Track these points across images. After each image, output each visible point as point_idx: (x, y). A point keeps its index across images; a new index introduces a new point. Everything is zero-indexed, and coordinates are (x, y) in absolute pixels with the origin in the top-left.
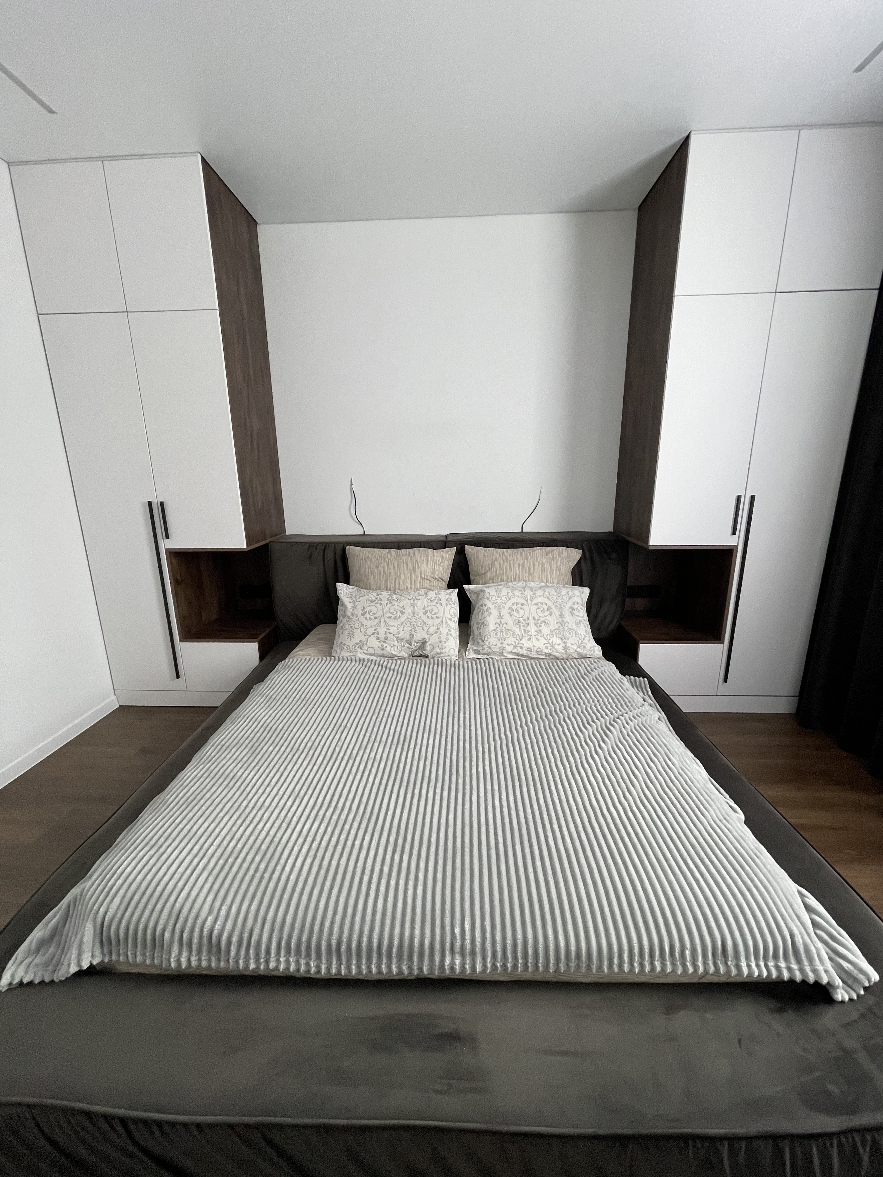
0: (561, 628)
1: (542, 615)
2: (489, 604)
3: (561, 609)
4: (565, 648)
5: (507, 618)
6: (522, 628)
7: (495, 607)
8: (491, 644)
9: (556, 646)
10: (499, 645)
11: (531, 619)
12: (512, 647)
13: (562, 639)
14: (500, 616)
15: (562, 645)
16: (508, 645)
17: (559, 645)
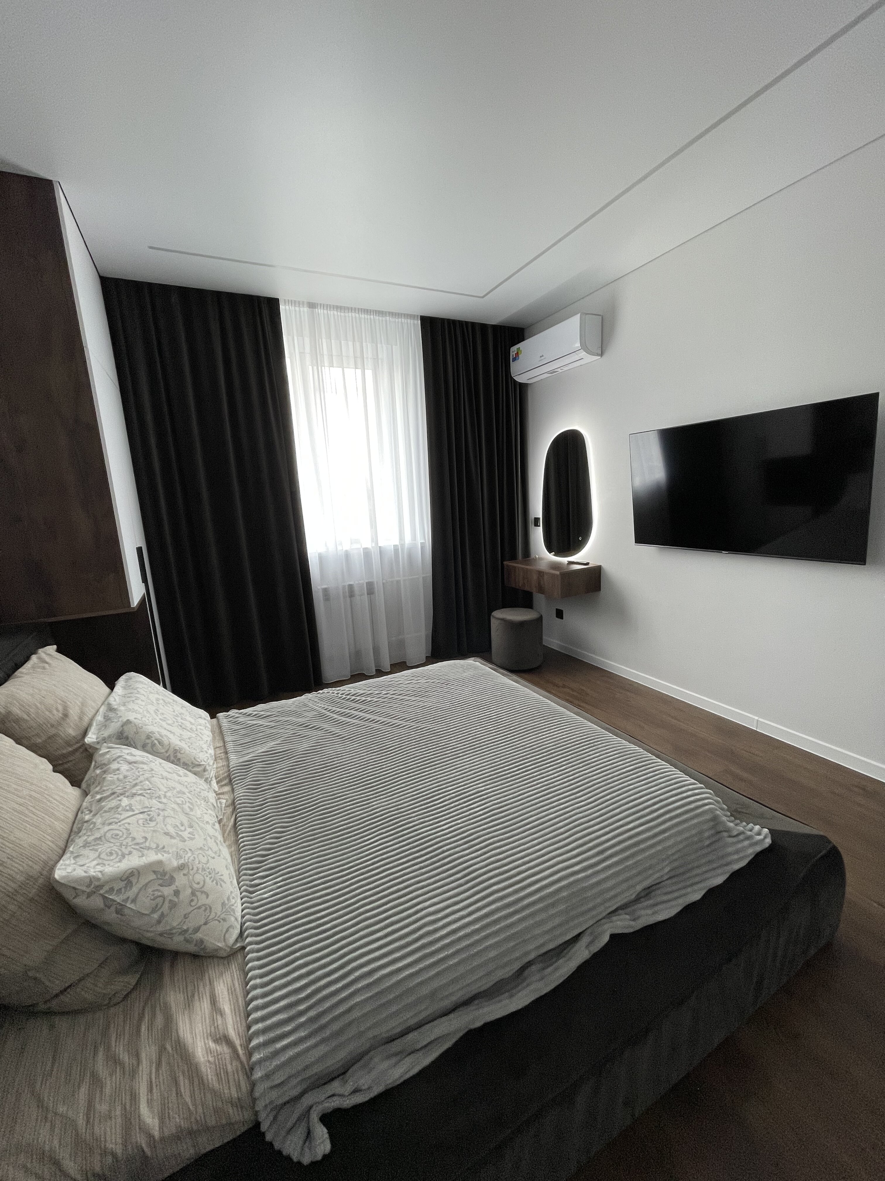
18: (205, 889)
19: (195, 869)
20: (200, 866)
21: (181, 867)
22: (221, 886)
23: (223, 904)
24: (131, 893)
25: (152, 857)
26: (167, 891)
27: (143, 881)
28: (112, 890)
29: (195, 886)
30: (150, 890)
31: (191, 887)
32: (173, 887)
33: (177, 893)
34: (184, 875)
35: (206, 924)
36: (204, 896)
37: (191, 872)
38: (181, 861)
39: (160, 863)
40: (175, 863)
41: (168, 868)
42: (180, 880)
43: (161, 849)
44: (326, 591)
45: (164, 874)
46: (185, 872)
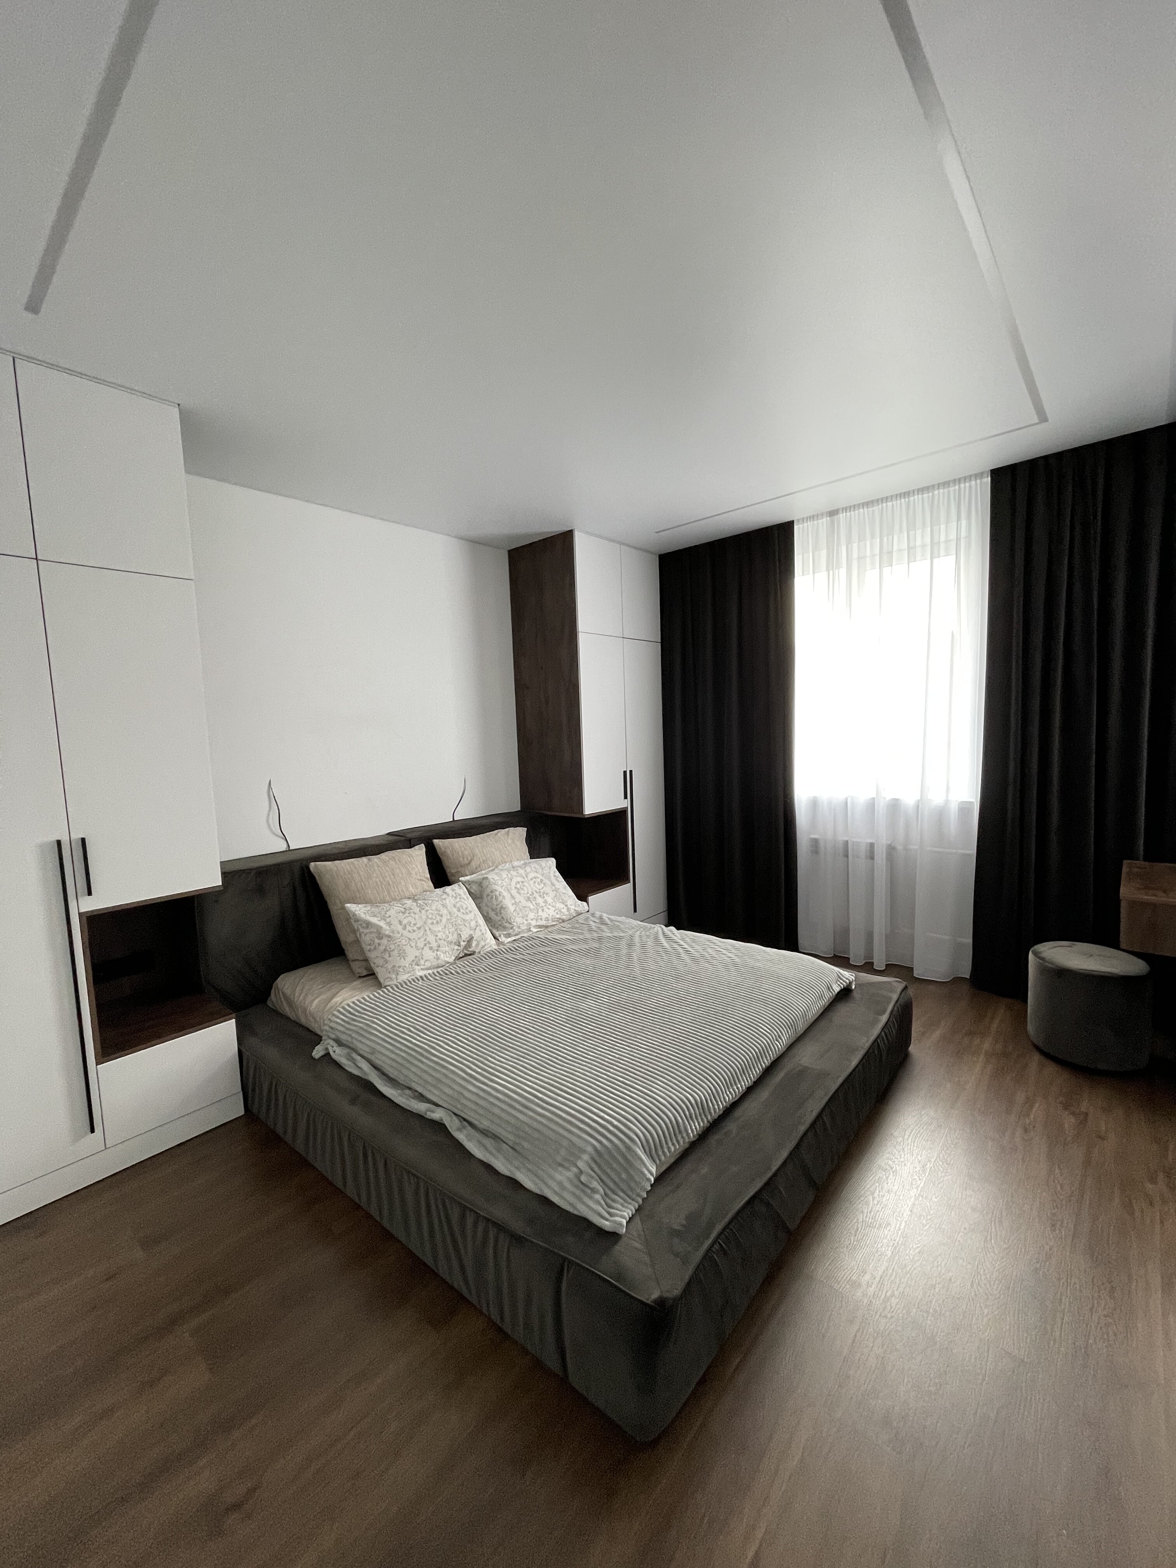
0: (558, 894)
1: (540, 887)
2: (499, 889)
3: (549, 879)
4: (568, 910)
5: (518, 898)
6: (534, 903)
7: (504, 889)
8: (518, 923)
9: (562, 910)
10: (525, 922)
11: (535, 893)
12: (535, 921)
13: (563, 903)
14: (513, 897)
15: (565, 908)
16: (532, 920)
17: (563, 908)
18: (391, 953)
19: (395, 942)
20: (399, 943)
21: (389, 936)
22: (400, 959)
23: (394, 966)
24: (366, 931)
25: (382, 924)
26: (377, 941)
27: (372, 930)
28: (361, 925)
29: (388, 948)
30: (372, 935)
31: (386, 947)
32: (379, 941)
33: (379, 944)
34: (388, 940)
35: (382, 967)
36: (388, 955)
37: (391, 942)
38: (391, 934)
39: (381, 927)
40: (387, 933)
41: (383, 932)
42: (384, 941)
43: (389, 924)
44: (815, 843)
45: (380, 933)
46: (389, 939)
